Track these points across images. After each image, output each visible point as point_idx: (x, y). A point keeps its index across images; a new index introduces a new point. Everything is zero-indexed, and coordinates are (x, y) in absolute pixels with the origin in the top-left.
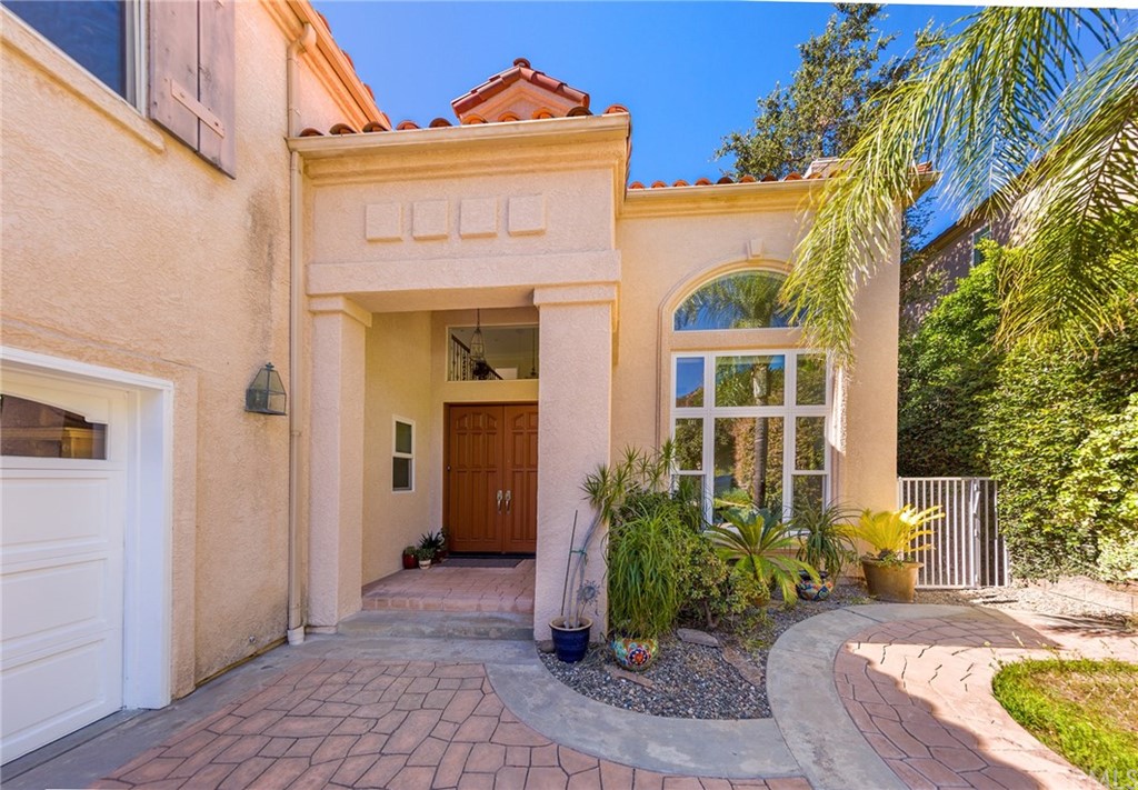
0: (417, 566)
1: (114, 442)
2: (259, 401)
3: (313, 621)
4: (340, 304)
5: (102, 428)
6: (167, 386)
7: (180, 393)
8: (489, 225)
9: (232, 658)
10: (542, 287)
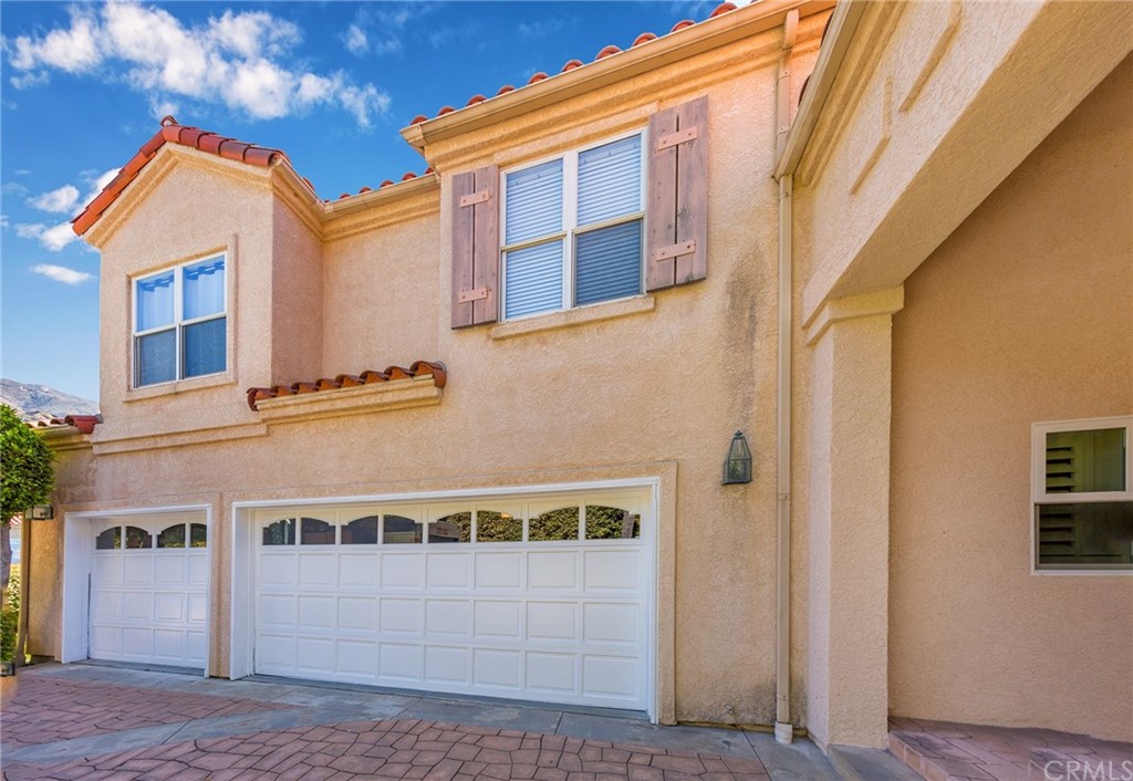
3: (810, 727)
6: (656, 481)
7: (664, 484)
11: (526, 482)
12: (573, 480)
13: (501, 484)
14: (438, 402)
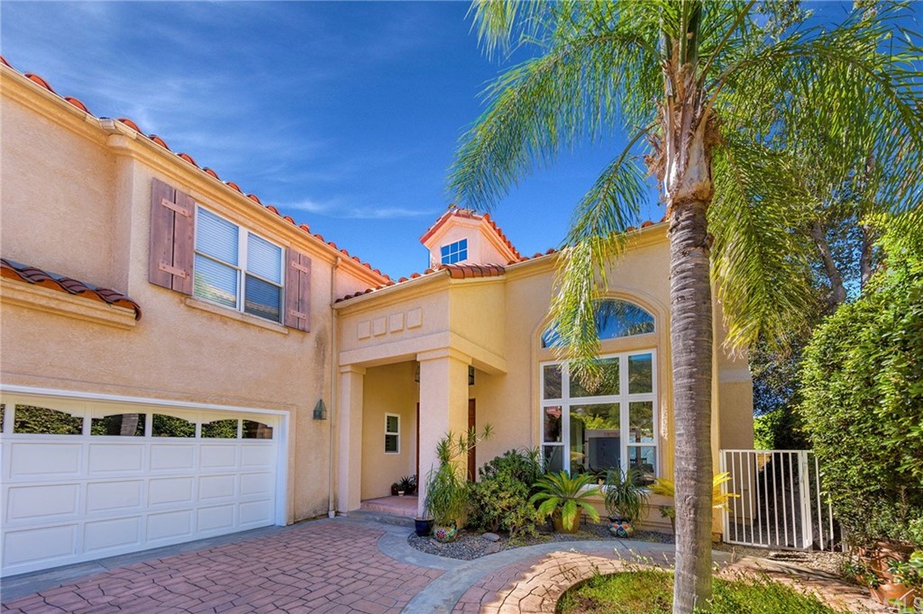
0: (397, 494)
1: (275, 433)
2: (318, 414)
3: (340, 510)
4: (349, 369)
5: (271, 428)
6: (287, 413)
7: (291, 414)
8: (401, 327)
9: (306, 516)
10: (420, 353)
11: (212, 402)
12: (244, 406)
13: (192, 401)
14: (127, 328)
